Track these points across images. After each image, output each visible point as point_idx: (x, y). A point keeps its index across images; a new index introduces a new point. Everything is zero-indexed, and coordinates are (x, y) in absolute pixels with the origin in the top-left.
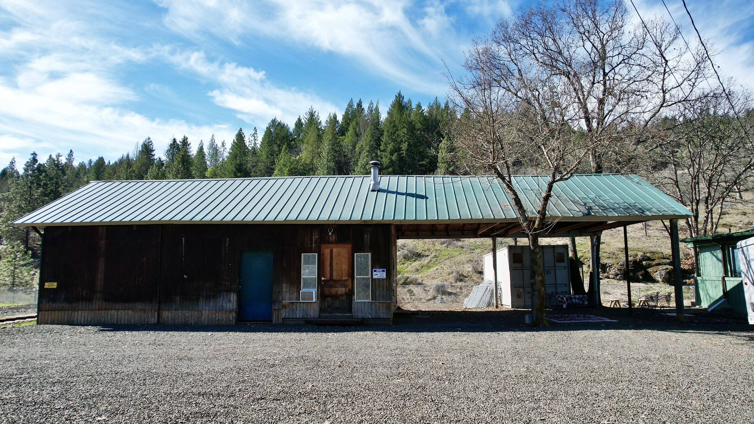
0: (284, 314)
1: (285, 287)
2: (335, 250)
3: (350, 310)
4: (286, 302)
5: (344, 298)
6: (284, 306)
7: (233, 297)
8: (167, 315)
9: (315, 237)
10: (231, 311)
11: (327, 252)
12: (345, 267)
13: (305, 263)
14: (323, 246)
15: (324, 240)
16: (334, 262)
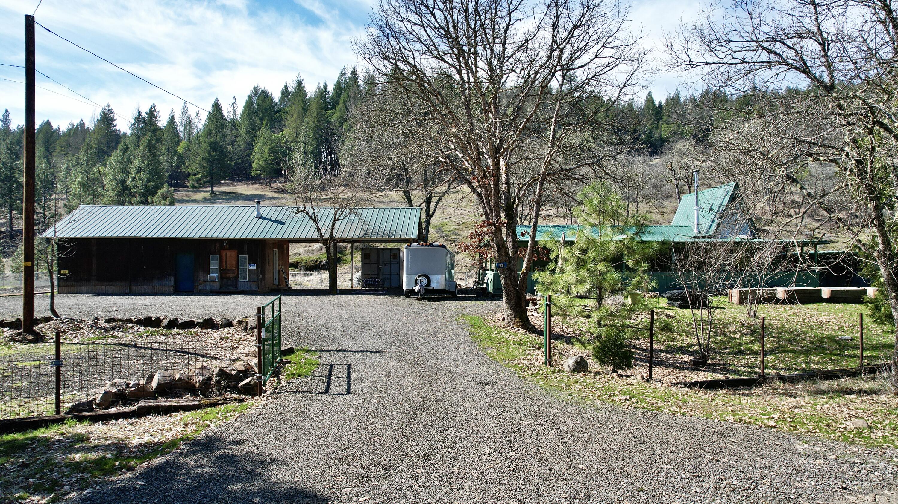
0: (200, 288)
1: (201, 273)
2: (228, 253)
3: (237, 286)
4: (201, 281)
5: (234, 279)
6: (201, 284)
7: (172, 279)
8: (134, 288)
9: (217, 246)
10: (171, 286)
11: (224, 254)
12: (234, 263)
13: (212, 260)
14: (222, 251)
15: (222, 248)
16: (228, 260)
